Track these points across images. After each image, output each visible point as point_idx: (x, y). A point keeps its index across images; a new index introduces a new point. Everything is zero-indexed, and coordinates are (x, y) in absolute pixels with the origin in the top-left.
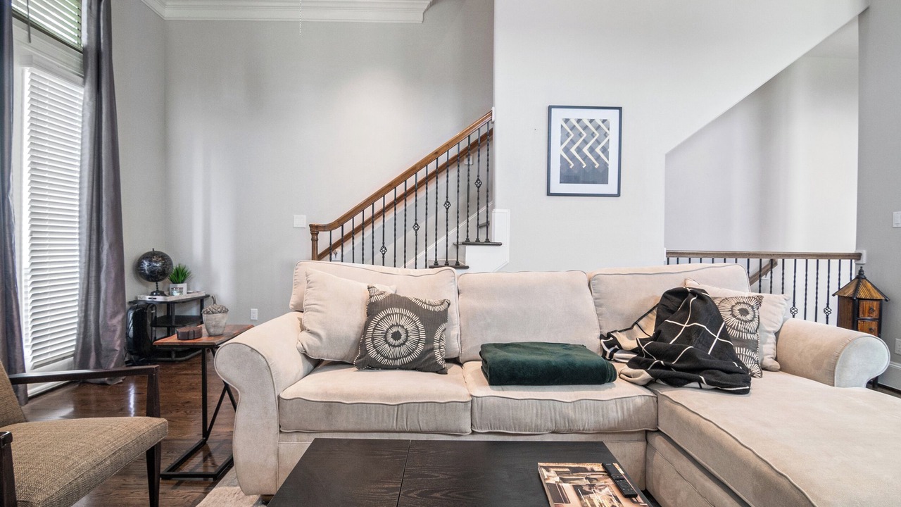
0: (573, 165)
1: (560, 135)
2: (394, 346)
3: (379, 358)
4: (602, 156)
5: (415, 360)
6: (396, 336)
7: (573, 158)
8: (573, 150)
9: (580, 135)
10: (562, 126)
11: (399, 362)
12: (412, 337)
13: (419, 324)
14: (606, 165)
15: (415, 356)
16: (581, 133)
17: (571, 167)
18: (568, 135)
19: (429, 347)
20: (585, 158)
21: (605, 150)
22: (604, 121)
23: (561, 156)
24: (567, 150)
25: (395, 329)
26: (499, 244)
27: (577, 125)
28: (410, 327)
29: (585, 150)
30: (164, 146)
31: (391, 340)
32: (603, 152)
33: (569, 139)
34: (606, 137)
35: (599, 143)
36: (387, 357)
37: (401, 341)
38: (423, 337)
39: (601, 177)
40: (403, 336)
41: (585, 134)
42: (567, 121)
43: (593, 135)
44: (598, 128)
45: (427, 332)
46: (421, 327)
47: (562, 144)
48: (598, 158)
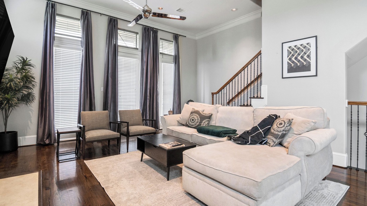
0: (293, 65)
1: (287, 53)
2: (192, 122)
3: (189, 125)
4: (307, 59)
5: (196, 127)
6: (193, 120)
7: (293, 62)
8: (293, 59)
9: (296, 52)
10: (288, 50)
11: (193, 126)
12: (196, 121)
13: (199, 118)
14: (309, 63)
15: (196, 125)
16: (297, 51)
17: (292, 66)
18: (291, 53)
19: (200, 124)
20: (299, 61)
21: (309, 56)
22: (308, 44)
23: (288, 62)
24: (290, 59)
25: (193, 118)
26: (263, 98)
27: (295, 48)
28: (196, 118)
29: (299, 58)
30: (195, 73)
31: (192, 121)
32: (308, 57)
33: (291, 55)
34: (309, 50)
35: (306, 54)
36: (190, 125)
37: (193, 121)
38: (199, 121)
39: (307, 68)
40: (194, 120)
41: (298, 51)
42: (290, 47)
43: (302, 51)
44: (305, 47)
45: (200, 120)
46: (199, 119)
47: (288, 57)
48: (305, 60)
